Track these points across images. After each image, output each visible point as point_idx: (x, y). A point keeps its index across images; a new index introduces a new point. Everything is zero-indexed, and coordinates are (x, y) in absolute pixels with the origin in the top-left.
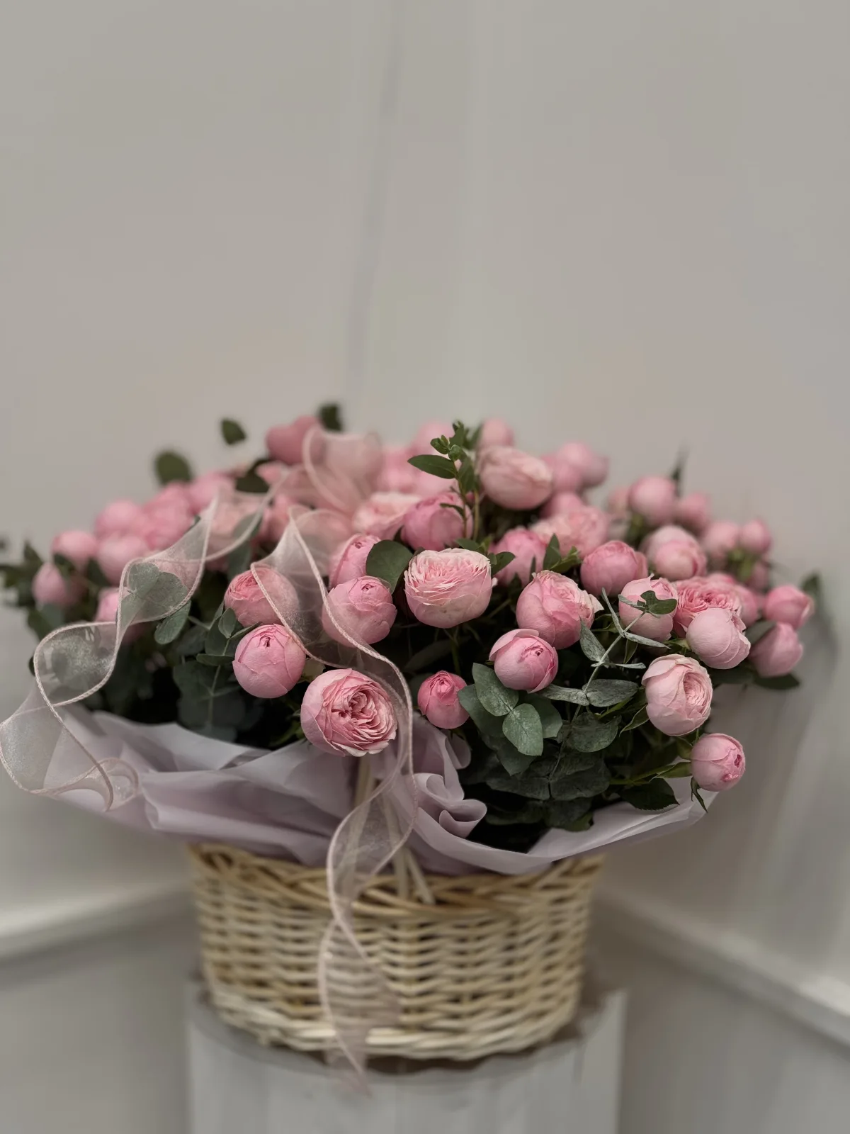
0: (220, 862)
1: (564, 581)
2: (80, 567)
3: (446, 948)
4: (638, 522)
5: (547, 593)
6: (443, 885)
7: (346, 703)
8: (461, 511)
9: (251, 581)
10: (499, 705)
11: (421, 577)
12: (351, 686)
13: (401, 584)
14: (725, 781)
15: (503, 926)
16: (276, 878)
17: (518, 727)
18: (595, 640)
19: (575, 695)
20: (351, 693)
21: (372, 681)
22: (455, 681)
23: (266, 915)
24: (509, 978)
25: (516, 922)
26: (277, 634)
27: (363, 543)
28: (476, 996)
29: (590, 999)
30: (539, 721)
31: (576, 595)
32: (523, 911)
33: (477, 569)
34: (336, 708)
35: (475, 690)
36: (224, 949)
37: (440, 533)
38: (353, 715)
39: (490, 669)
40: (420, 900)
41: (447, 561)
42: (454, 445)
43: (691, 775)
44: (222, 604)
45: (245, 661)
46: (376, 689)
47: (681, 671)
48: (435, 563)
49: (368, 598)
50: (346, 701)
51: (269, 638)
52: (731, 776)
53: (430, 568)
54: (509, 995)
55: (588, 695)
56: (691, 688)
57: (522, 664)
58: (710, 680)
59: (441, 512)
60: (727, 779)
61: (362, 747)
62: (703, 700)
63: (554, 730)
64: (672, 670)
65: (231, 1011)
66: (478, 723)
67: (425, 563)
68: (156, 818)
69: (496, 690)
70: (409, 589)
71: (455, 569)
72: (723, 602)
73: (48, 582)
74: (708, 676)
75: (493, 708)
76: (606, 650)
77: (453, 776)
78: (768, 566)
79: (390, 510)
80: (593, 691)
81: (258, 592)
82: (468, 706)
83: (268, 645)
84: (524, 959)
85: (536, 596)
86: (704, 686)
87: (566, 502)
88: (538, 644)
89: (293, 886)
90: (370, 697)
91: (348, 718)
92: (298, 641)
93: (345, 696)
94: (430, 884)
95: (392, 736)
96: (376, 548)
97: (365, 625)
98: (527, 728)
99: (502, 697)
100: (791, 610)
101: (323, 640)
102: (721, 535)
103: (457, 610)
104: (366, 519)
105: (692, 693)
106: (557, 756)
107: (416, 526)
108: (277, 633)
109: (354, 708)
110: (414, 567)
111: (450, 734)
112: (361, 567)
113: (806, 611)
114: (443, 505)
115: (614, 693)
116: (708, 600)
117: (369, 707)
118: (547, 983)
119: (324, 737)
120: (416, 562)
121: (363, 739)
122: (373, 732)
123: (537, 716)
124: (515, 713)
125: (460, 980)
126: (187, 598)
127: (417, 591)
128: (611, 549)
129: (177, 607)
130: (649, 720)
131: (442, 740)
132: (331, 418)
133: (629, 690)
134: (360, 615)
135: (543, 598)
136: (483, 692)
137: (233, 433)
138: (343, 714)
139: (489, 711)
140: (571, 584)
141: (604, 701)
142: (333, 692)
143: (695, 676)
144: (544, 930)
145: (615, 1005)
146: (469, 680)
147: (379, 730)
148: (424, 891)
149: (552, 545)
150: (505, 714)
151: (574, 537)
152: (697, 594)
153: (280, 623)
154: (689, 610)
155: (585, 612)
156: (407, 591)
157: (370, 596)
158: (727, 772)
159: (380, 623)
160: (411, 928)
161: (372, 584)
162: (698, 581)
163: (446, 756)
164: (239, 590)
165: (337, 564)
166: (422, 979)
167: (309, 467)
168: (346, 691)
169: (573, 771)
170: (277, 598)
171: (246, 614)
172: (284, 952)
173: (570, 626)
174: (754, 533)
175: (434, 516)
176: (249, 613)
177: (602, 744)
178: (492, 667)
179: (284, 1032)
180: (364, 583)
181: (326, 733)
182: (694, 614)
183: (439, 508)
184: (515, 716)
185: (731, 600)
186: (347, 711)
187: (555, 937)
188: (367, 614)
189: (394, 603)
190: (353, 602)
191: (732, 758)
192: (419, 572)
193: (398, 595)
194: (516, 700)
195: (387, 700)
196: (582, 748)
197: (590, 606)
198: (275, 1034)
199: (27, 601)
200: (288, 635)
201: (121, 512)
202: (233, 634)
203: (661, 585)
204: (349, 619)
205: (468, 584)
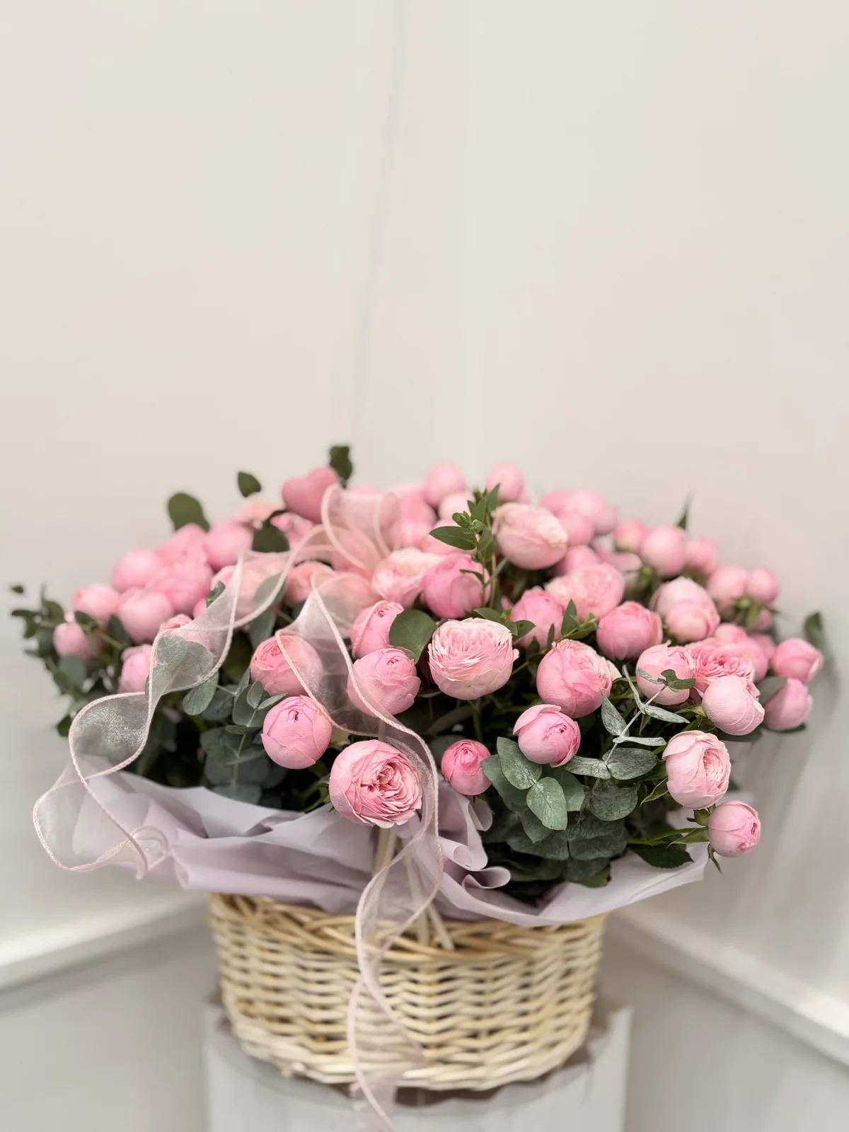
0: (242, 905)
1: (583, 649)
2: (101, 623)
3: (464, 989)
4: (647, 571)
5: (567, 664)
6: (462, 932)
7: (375, 778)
8: (480, 577)
9: (276, 651)
10: (523, 779)
11: (444, 652)
12: (379, 761)
13: (425, 657)
14: (742, 849)
15: (519, 966)
16: (300, 924)
17: (542, 800)
18: (616, 713)
19: (597, 767)
20: (379, 768)
21: (400, 753)
22: (477, 749)
23: (288, 957)
24: (524, 1014)
25: (531, 963)
26: (305, 708)
27: (385, 611)
28: (492, 1032)
29: (599, 1021)
30: (563, 795)
31: (595, 664)
32: (538, 954)
33: (499, 644)
34: (364, 783)
35: (498, 761)
36: (247, 986)
37: (461, 600)
38: (382, 788)
39: (513, 742)
40: (439, 946)
41: (469, 632)
42: (475, 520)
43: (708, 841)
44: (247, 672)
45: (273, 734)
46: (403, 760)
47: (701, 748)
48: (458, 637)
49: (393, 673)
50: (375, 775)
51: (298, 713)
52: (748, 845)
53: (453, 641)
54: (525, 1029)
55: (609, 766)
56: (709, 763)
57: (547, 742)
58: (728, 754)
59: (461, 578)
60: (743, 847)
61: (390, 818)
62: (722, 775)
63: (577, 803)
64: (691, 747)
65: (254, 1044)
66: (501, 793)
67: (448, 636)
68: (186, 877)
69: (520, 763)
70: (433, 663)
71: (478, 643)
72: (736, 665)
73: (68, 636)
74: (726, 750)
75: (518, 782)
76: (627, 723)
77: (475, 839)
78: (774, 612)
79: (407, 571)
80: (614, 762)
81: (284, 663)
82: (493, 778)
83: (296, 718)
84: (539, 995)
85: (557, 668)
86: (723, 761)
87: (580, 558)
88: (562, 721)
89: (315, 932)
90: (397, 768)
91: (377, 792)
92: (325, 714)
93: (374, 771)
94: (449, 930)
95: (418, 806)
96: (400, 619)
97: (390, 698)
98: (551, 802)
99: (526, 771)
100: (799, 666)
101: (347, 708)
102: (728, 583)
103: (481, 684)
104: (384, 581)
105: (711, 767)
106: (576, 819)
107: (436, 593)
108: (305, 706)
109: (382, 783)
110: (437, 640)
111: (473, 799)
112: (384, 637)
113: (815, 667)
114: (463, 571)
115: (633, 765)
116: (721, 663)
117: (395, 780)
118: (559, 1015)
119: (354, 812)
120: (439, 634)
121: (391, 812)
122: (400, 804)
123: (560, 791)
124: (538, 786)
125: (478, 1018)
126: (215, 670)
127: (442, 667)
128: (626, 613)
129: (206, 678)
130: (669, 793)
131: (465, 805)
132: (341, 462)
133: (648, 761)
134: (386, 689)
135: (563, 671)
136: (507, 766)
137: (249, 485)
138: (371, 788)
139: (513, 784)
140: (590, 652)
141: (625, 774)
142: (362, 767)
143: (714, 752)
144: (559, 967)
145: (621, 1022)
146: (493, 750)
147: (406, 801)
148: (444, 937)
149: (569, 611)
150: (529, 787)
151: (591, 600)
152: (711, 658)
153: (306, 694)
154: (703, 674)
155: (604, 682)
156: (431, 664)
157: (396, 671)
158: (743, 841)
159: (404, 696)
160: (430, 972)
161: (397, 658)
162: (711, 644)
163: (469, 820)
164: (265, 660)
165: (360, 634)
166: (441, 1018)
167: (327, 526)
168: (374, 766)
169: (593, 836)
170: (302, 668)
171: (272, 683)
172: (307, 992)
173: (590, 696)
174: (761, 583)
175: (453, 582)
176: (275, 683)
177: (622, 812)
178: (515, 739)
179: (308, 1066)
180: (390, 656)
181: (355, 807)
182: (709, 679)
183: (460, 574)
184: (539, 789)
185: (744, 663)
186: (375, 785)
187: (568, 973)
188: (394, 688)
189: (418, 676)
190: (379, 677)
191: (749, 827)
192: (443, 646)
193: (422, 668)
194: (539, 773)
195: (413, 770)
196: (602, 816)
197: (609, 675)
198: (299, 1068)
199: (49, 654)
200: (315, 708)
201: (140, 563)
202: (260, 703)
203: (678, 654)
204: (375, 694)
205: (492, 659)
